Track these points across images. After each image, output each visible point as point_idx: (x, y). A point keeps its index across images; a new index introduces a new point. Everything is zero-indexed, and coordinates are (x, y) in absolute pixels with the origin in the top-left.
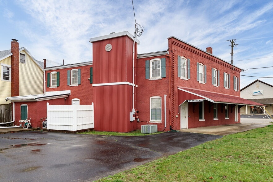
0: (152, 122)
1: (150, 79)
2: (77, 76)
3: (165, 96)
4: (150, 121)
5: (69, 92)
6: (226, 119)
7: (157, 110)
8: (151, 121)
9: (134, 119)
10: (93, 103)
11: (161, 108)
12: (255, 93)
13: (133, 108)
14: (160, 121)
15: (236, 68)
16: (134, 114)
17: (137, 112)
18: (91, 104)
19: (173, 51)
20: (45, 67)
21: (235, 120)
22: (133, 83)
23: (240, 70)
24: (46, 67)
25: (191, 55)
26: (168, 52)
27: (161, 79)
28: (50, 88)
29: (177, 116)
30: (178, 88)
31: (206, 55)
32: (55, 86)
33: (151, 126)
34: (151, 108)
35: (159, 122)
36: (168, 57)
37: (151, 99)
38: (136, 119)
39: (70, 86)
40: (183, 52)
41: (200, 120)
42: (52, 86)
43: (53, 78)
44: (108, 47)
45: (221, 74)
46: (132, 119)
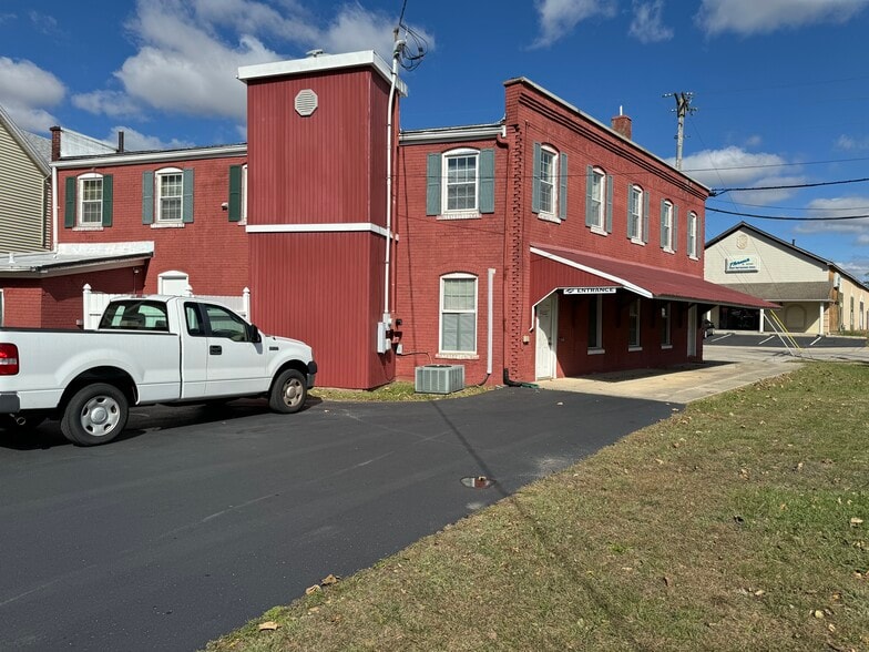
0: (443, 357)
1: (440, 215)
2: (180, 191)
3: (492, 272)
4: (437, 351)
5: (146, 247)
6: (663, 347)
7: (462, 319)
8: (443, 353)
9: (388, 347)
10: (246, 290)
11: (476, 311)
12: (735, 263)
13: (386, 310)
14: (472, 354)
15: (694, 187)
16: (388, 329)
17: (398, 323)
18: (241, 294)
19: (521, 126)
20: (56, 156)
21: (689, 353)
22: (385, 227)
23: (706, 194)
24: (59, 155)
25: (572, 141)
26: (504, 128)
27: (478, 216)
28: (76, 229)
29: (526, 339)
30: (532, 250)
31: (613, 140)
32: (97, 226)
33: (447, 370)
34: (442, 310)
35: (469, 358)
36: (504, 146)
37: (442, 282)
38: (395, 346)
39: (153, 226)
40: (549, 130)
41: (590, 352)
42: (83, 225)
43: (86, 197)
44: (306, 101)
45: (652, 205)
46: (383, 345)
